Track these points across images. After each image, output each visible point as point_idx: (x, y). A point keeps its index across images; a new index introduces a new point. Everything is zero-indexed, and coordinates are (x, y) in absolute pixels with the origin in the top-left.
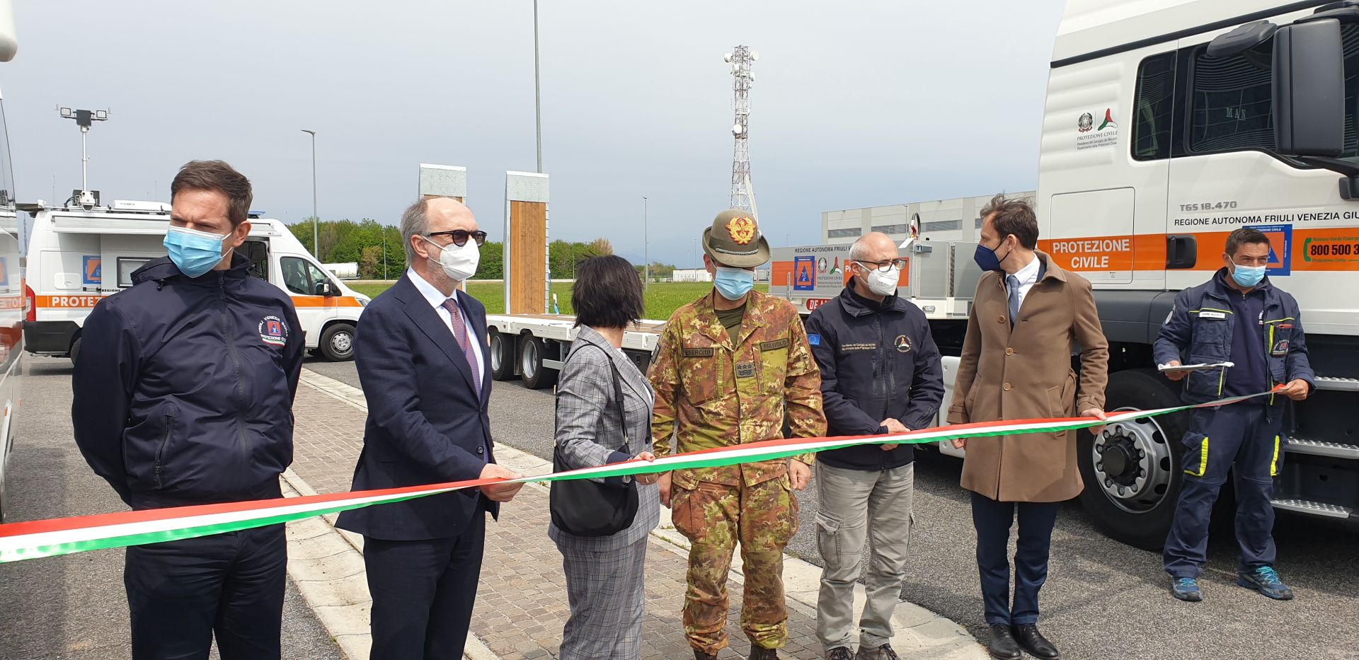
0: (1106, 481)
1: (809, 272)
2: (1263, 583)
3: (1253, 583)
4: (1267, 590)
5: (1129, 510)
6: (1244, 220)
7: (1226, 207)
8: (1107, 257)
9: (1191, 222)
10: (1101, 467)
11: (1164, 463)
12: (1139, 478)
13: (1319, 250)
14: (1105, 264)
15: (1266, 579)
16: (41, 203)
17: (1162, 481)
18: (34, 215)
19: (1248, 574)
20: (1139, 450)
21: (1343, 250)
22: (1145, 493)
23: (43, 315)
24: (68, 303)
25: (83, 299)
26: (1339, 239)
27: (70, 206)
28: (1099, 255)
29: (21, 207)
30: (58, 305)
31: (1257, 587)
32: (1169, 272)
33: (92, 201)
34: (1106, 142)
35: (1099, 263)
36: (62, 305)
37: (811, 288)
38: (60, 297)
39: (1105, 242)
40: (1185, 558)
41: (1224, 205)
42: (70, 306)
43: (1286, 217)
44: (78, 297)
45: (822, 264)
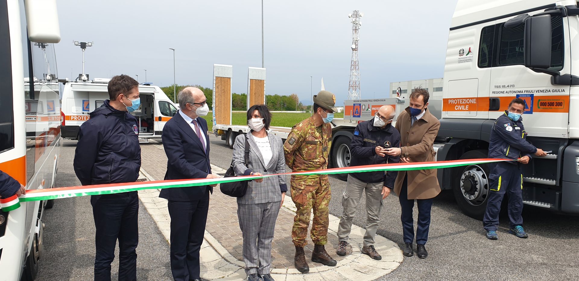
0: (465, 193)
1: (359, 110)
2: (517, 232)
3: (514, 232)
4: (519, 234)
5: (473, 205)
6: (517, 92)
7: (511, 87)
8: (468, 106)
9: (498, 93)
10: (463, 187)
11: (486, 186)
12: (476, 192)
13: (543, 104)
14: (467, 108)
15: (518, 230)
16: (67, 79)
17: (485, 194)
18: (64, 84)
19: (512, 229)
20: (477, 181)
21: (551, 104)
22: (479, 198)
23: (68, 123)
24: (77, 118)
25: (83, 117)
26: (550, 100)
27: (78, 80)
28: (465, 105)
29: (60, 81)
30: (73, 119)
31: (515, 234)
32: (490, 112)
33: (86, 78)
34: (469, 60)
35: (465, 108)
36: (75, 119)
37: (359, 116)
38: (74, 116)
39: (468, 100)
40: (491, 224)
41: (510, 86)
42: (78, 120)
43: (532, 91)
44: (81, 116)
45: (364, 107)
